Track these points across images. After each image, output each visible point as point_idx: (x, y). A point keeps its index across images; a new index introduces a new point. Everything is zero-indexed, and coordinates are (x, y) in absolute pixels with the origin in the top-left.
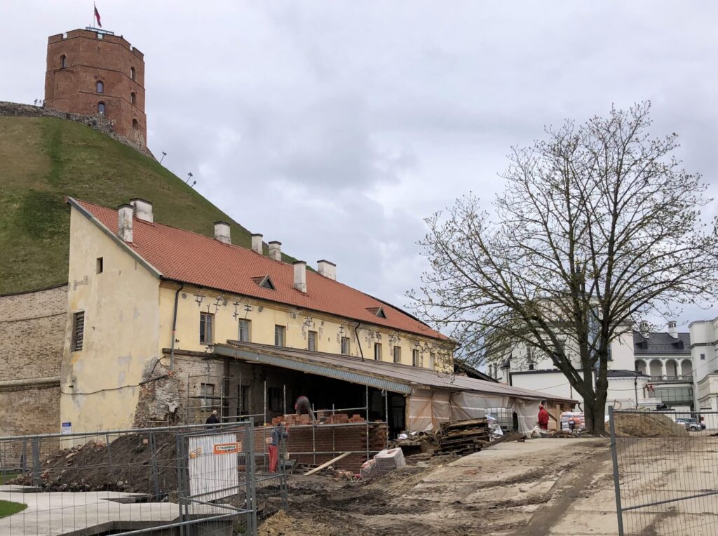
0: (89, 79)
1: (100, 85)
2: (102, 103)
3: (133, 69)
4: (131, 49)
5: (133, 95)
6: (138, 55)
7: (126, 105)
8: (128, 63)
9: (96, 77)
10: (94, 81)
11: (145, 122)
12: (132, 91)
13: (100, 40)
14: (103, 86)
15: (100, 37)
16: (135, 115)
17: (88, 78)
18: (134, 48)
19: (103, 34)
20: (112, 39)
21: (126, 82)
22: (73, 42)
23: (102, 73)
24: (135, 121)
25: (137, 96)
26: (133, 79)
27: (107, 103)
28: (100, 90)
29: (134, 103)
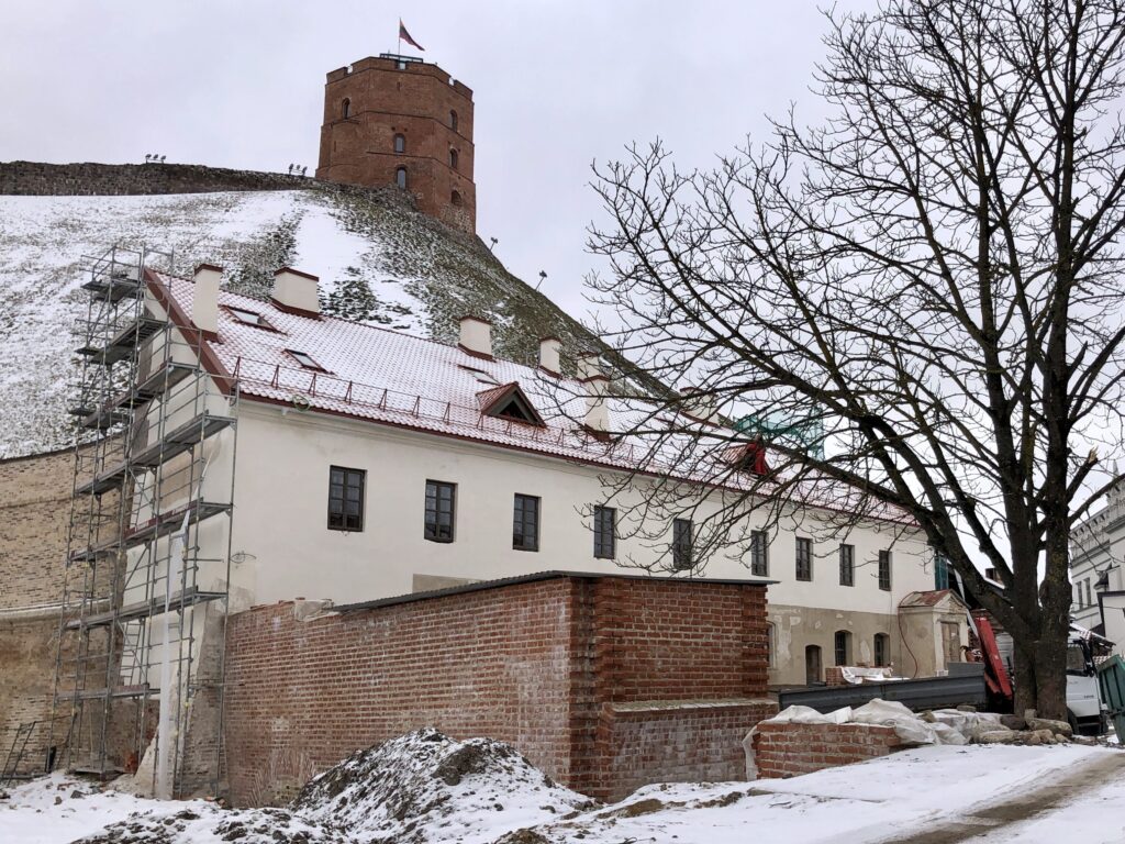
0: (384, 131)
1: (400, 140)
2: (403, 168)
3: (453, 114)
4: (451, 83)
5: (453, 153)
6: (463, 93)
7: (439, 169)
8: (445, 104)
9: (393, 129)
10: (390, 134)
11: (474, 196)
12: (451, 147)
13: (402, 72)
14: (405, 142)
15: (403, 66)
16: (456, 184)
17: (381, 130)
18: (456, 82)
19: (406, 62)
20: (421, 68)
21: (441, 132)
22: (360, 77)
23: (402, 122)
24: (455, 195)
25: (461, 156)
26: (454, 129)
27: (409, 166)
28: (400, 148)
29: (454, 165)
